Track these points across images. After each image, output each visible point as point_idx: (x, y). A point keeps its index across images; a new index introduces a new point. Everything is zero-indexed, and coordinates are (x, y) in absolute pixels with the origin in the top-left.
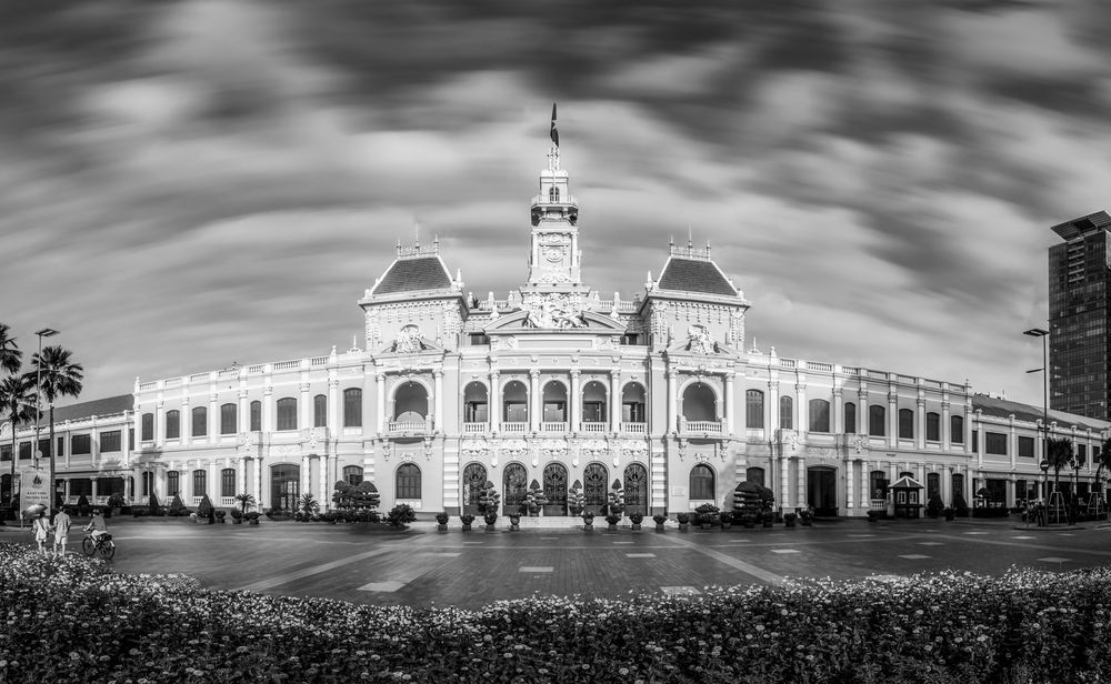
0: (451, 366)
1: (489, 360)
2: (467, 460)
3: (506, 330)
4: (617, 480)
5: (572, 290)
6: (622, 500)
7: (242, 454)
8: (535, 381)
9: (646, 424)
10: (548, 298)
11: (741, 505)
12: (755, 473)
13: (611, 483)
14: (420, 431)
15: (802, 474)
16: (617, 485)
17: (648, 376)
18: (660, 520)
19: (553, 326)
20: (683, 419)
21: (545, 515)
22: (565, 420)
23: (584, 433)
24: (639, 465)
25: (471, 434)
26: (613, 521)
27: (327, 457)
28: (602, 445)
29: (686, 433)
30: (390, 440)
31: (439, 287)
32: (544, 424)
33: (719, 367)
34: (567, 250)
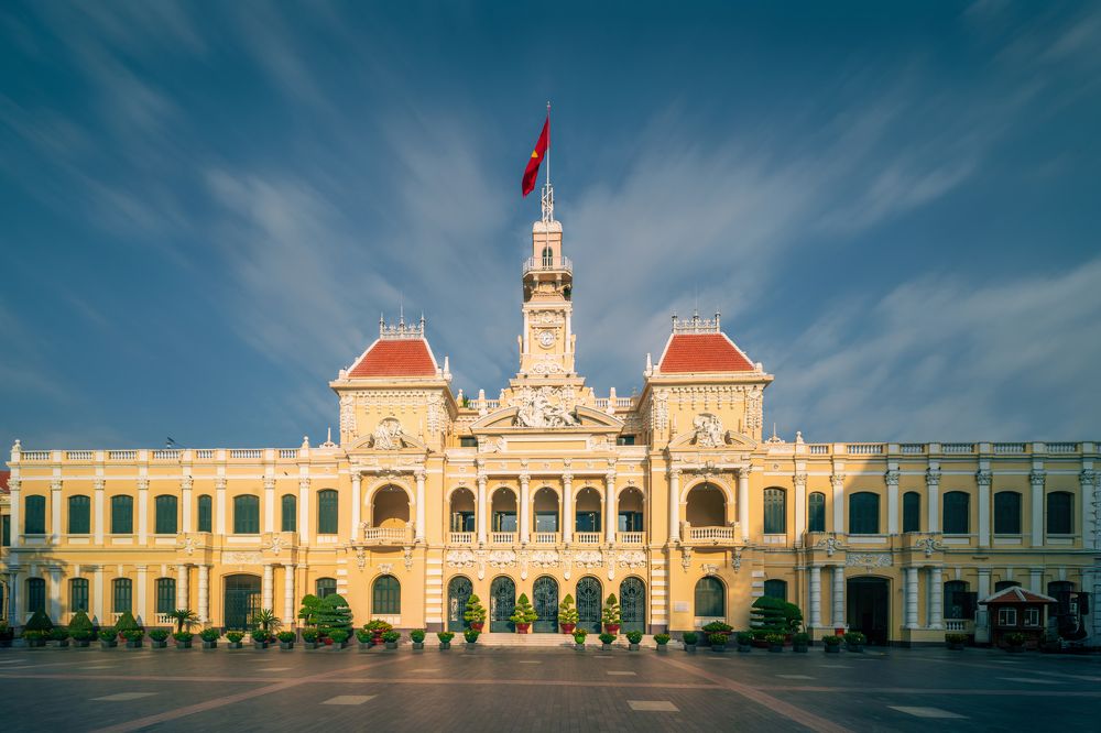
0: (434, 469)
1: (476, 464)
2: (451, 573)
3: (494, 429)
4: (612, 595)
5: (564, 382)
6: (618, 617)
7: (181, 559)
8: (525, 487)
9: (644, 534)
10: (539, 392)
11: (760, 624)
12: (775, 587)
13: (606, 596)
14: (400, 539)
15: (841, 587)
16: (611, 600)
17: (647, 480)
18: (661, 641)
19: (543, 424)
20: (687, 525)
21: (535, 631)
22: (557, 530)
23: (577, 543)
24: (637, 579)
25: (456, 544)
26: (607, 640)
27: (295, 567)
28: (596, 557)
29: (689, 541)
30: (366, 548)
31: (423, 374)
32: (534, 535)
33: (732, 462)
34: (561, 332)
